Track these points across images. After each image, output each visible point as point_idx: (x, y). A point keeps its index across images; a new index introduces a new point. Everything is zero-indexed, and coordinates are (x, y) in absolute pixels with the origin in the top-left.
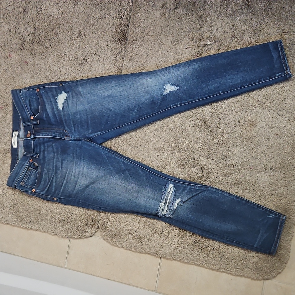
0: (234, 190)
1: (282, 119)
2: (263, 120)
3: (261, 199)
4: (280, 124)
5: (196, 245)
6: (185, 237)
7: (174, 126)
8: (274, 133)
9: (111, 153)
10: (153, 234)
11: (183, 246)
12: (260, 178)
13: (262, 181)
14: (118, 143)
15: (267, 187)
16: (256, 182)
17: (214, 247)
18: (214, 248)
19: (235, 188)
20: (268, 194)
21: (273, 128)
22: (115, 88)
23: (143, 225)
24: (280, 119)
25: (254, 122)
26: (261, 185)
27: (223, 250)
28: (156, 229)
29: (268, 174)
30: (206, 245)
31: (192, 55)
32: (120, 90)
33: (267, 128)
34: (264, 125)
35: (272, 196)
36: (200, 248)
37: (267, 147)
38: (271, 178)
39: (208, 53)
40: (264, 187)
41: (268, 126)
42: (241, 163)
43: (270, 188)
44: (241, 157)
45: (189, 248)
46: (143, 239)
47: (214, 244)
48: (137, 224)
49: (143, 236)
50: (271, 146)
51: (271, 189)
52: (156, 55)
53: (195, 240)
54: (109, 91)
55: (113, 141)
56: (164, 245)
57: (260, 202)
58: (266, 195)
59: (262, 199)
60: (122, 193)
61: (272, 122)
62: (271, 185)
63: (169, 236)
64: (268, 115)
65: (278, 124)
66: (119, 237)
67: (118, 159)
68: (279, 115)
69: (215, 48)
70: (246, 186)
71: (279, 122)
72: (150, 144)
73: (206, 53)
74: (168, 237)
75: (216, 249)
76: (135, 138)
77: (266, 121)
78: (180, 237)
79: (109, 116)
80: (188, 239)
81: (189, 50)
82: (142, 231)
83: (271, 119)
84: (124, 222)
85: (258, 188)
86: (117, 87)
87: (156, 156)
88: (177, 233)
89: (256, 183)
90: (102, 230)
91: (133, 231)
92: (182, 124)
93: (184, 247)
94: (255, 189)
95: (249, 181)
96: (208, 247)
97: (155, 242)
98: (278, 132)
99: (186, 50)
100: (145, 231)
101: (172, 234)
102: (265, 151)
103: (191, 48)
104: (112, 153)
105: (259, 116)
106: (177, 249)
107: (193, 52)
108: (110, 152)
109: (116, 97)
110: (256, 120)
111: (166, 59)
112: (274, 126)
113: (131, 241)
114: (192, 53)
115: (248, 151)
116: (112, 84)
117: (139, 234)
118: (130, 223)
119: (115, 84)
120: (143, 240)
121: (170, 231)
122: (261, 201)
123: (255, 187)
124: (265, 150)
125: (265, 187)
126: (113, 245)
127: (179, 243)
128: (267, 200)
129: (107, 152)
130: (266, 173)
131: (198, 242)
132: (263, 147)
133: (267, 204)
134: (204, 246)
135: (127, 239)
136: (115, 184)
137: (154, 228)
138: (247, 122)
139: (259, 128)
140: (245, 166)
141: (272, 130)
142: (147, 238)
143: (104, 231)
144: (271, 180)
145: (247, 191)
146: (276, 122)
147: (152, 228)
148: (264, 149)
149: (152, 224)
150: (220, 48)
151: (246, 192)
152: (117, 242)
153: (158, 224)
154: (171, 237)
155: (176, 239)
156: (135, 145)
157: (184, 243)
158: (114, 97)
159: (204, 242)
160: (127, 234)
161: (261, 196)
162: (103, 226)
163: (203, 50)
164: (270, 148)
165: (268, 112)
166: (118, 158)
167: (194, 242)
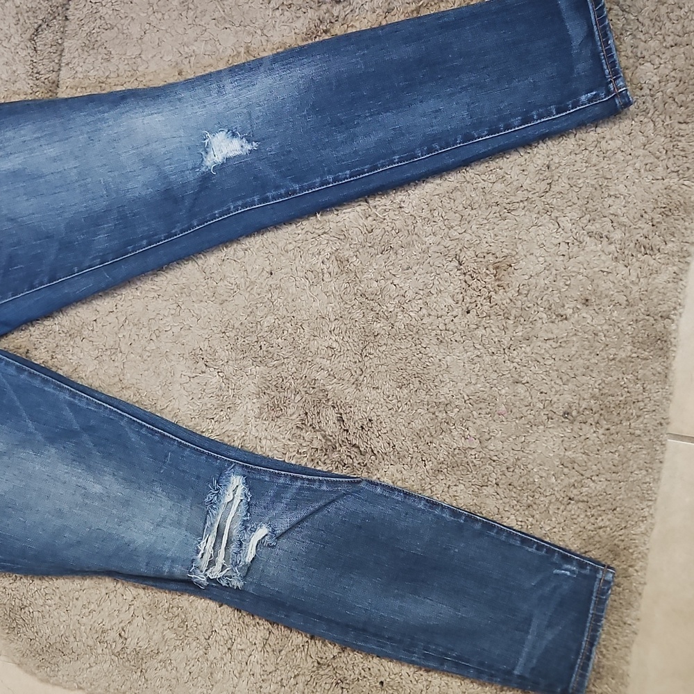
0: (446, 489)
1: (598, 249)
2: (538, 252)
3: (533, 516)
4: (591, 265)
5: (322, 673)
6: (287, 649)
7: (243, 277)
8: (576, 294)
9: (26, 373)
10: (178, 643)
11: (279, 679)
12: (533, 446)
13: (536, 455)
14: (52, 336)
15: (553, 475)
16: (518, 459)
17: (382, 679)
18: (382, 683)
19: (450, 483)
20: (557, 500)
21: (572, 279)
22: (36, 145)
23: (144, 612)
24: (593, 247)
25: (508, 259)
26: (535, 470)
27: (411, 686)
28: (190, 623)
29: (556, 433)
30: (357, 673)
31: (297, 31)
32: (53, 154)
33: (551, 278)
34: (539, 268)
35: (570, 503)
36: (337, 683)
37: (551, 342)
38: (566, 445)
39: (352, 26)
40: (544, 475)
41: (554, 272)
42: (466, 398)
43: (562, 480)
44: (466, 378)
45: (301, 686)
46: (145, 661)
47: (382, 668)
48: (124, 609)
49: (148, 651)
50: (565, 339)
51: (566, 481)
52: (174, 33)
53: (322, 658)
54: (12, 157)
55: (35, 331)
56: (219, 676)
57: (532, 525)
58: (550, 503)
59: (537, 516)
60: (70, 508)
61: (567, 257)
62: (566, 470)
63: (234, 648)
64: (554, 235)
65: (585, 266)
66: (66, 658)
67: (54, 394)
68: (590, 234)
69: (375, 6)
70: (484, 472)
71: (588, 259)
72: (163, 336)
73: (346, 26)
74: (229, 649)
75: (391, 683)
76: (111, 318)
77: (546, 254)
78: (269, 650)
79: (19, 243)
80: (298, 655)
81: (286, 13)
82: (143, 635)
83: (563, 247)
84: (79, 604)
85: (523, 479)
86: (43, 142)
87: (185, 379)
88: (259, 636)
89: (519, 463)
90: (6, 636)
91: (113, 635)
92: (268, 269)
93: (285, 682)
94: (515, 484)
95: (495, 458)
96: (365, 677)
97: (188, 668)
98: (587, 292)
99: (278, 13)
100: (151, 631)
101: (244, 639)
102: (547, 356)
103: (293, 8)
104: (30, 373)
105: (524, 237)
106: (261, 687)
107: (301, 20)
108: (25, 370)
109: (41, 177)
110: (514, 253)
111: (209, 47)
112: (574, 272)
113: (106, 666)
114: (298, 24)
115: (487, 359)
116: (22, 132)
117: (132, 643)
118: (100, 608)
119: (34, 133)
120: (148, 664)
121: (235, 631)
122: (534, 522)
123: (517, 476)
124: (547, 352)
125: (548, 474)
126: (48, 682)
127: (266, 668)
128: (554, 519)
129: (12, 371)
130: (551, 430)
131: (329, 666)
132: (540, 343)
133: (554, 530)
134: (350, 675)
135: (92, 659)
136: (46, 477)
137: (183, 622)
138: (486, 259)
139: (527, 277)
140: (482, 405)
141: (568, 283)
142: (161, 656)
143: (12, 636)
144: (567, 453)
145: (489, 490)
146: (580, 258)
147: (177, 621)
148: (543, 351)
149: (175, 609)
150: (391, 6)
151: (485, 492)
152: (60, 673)
153: (197, 608)
154: (242, 650)
155: (257, 656)
156: (112, 343)
157: (283, 668)
158: (34, 177)
159: (350, 662)
160: (91, 643)
161: (535, 506)
162: (10, 620)
163: (336, 15)
164: (560, 346)
165: (554, 227)
166: (51, 390)
167: (316, 664)
